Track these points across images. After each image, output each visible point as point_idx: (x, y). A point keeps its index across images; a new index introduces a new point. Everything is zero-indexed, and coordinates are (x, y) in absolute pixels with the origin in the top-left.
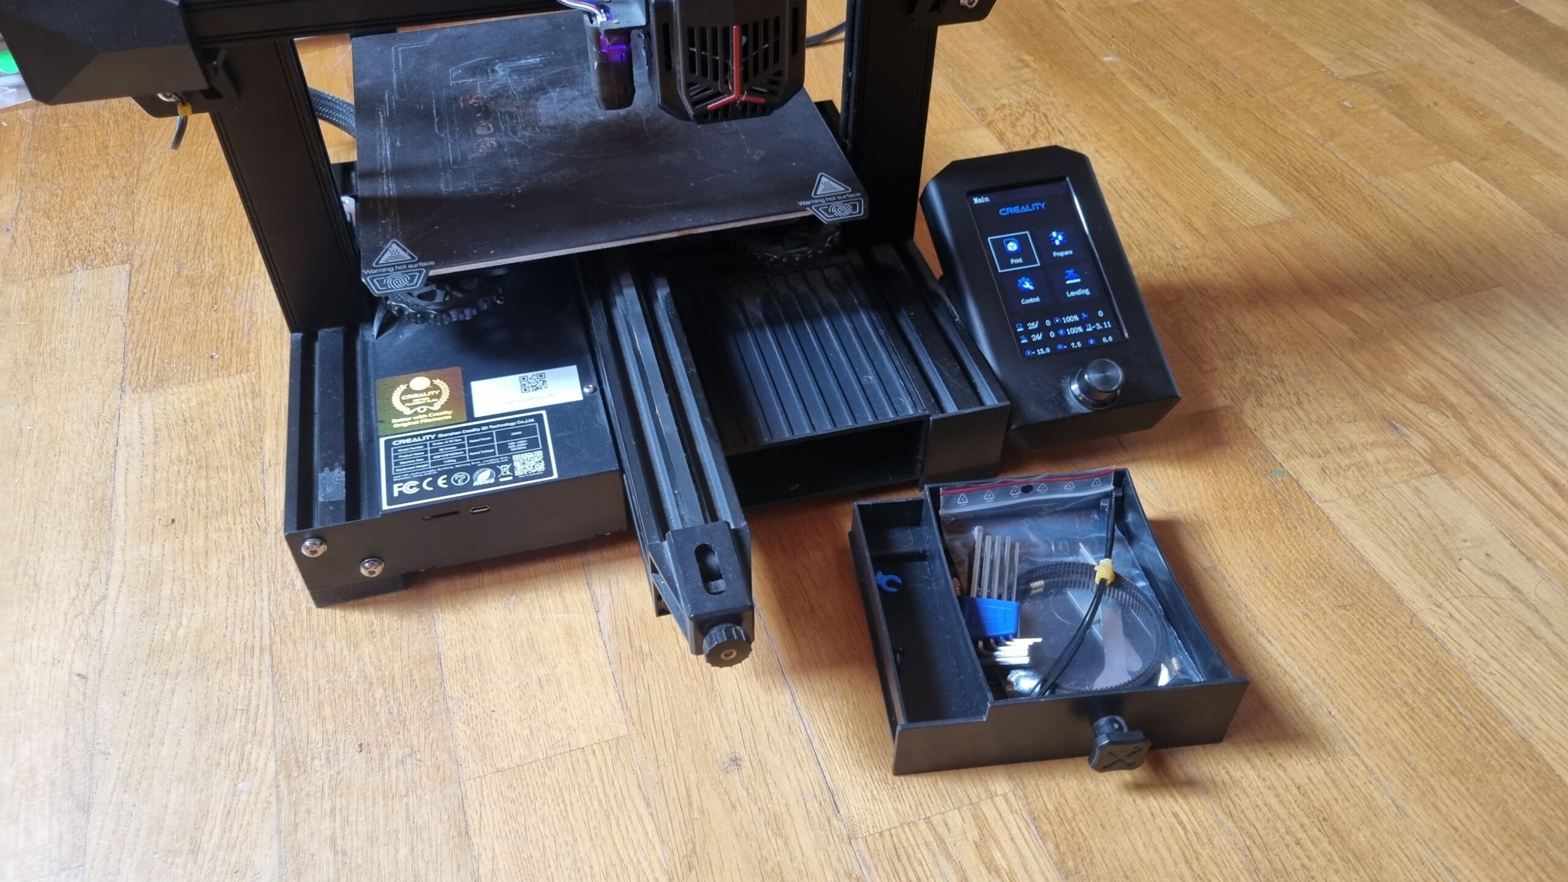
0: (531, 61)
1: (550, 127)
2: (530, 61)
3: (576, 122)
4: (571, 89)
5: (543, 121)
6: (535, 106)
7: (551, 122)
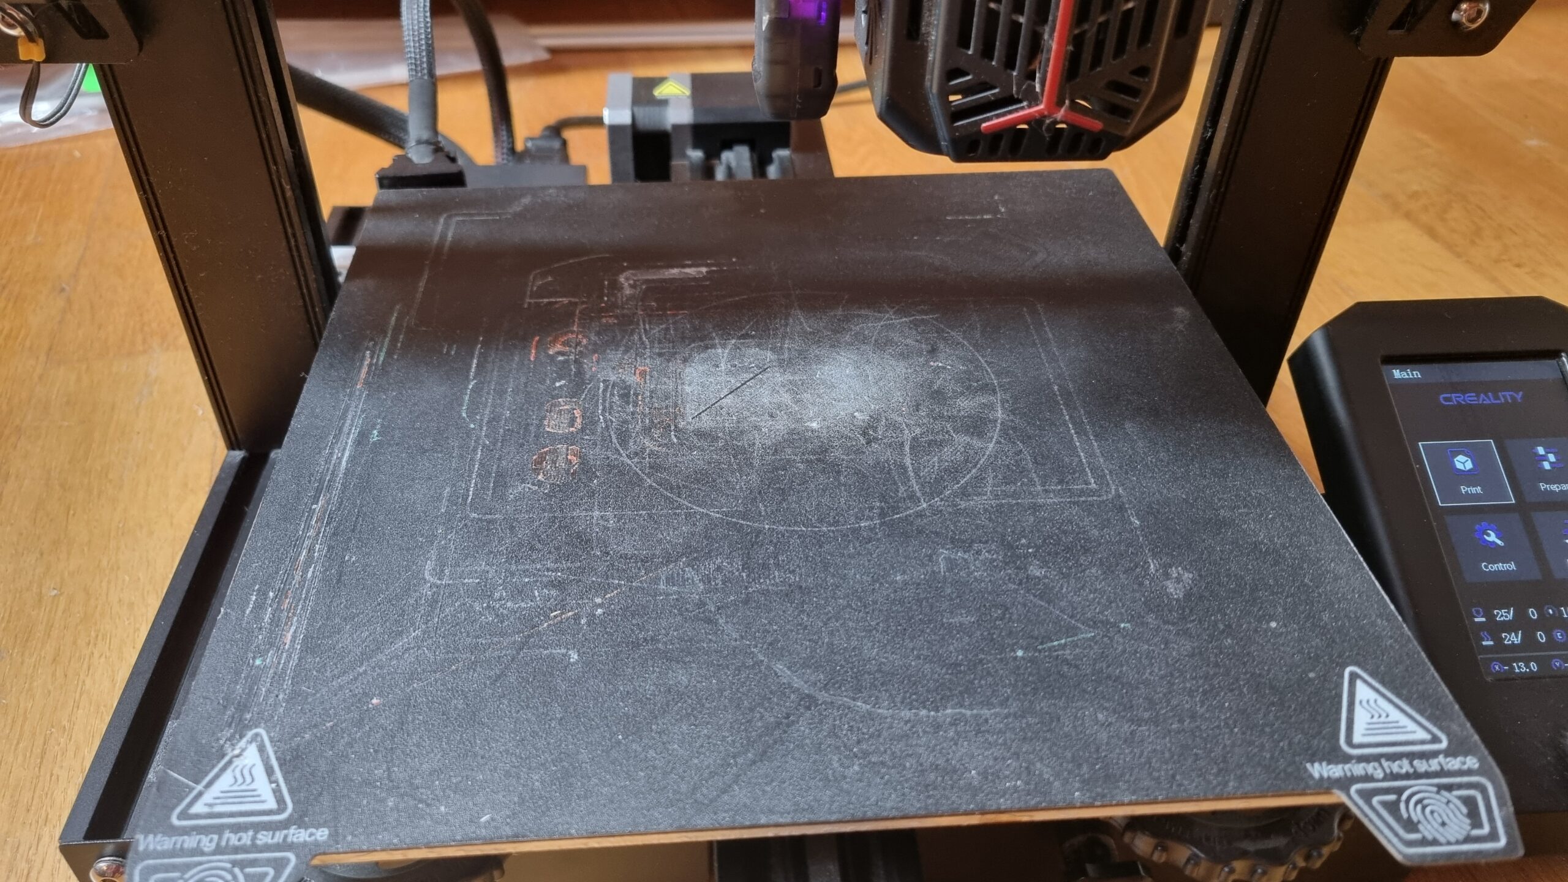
0: (691, 271)
1: (700, 434)
2: (688, 270)
3: (757, 428)
4: (759, 346)
5: (691, 418)
6: (679, 376)
7: (707, 422)
